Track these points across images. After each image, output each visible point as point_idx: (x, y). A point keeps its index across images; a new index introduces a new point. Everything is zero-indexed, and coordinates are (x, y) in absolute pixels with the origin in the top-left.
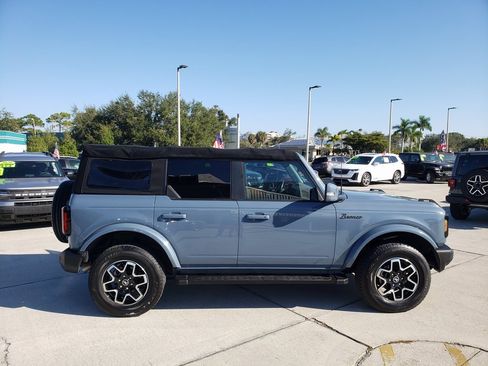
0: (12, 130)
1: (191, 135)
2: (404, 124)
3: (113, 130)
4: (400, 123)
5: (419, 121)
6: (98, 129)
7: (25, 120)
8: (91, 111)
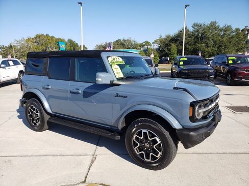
0: (137, 49)
1: (221, 46)
3: (177, 46)
6: (170, 46)
7: (144, 43)
8: (168, 37)
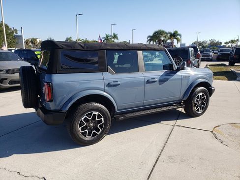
2: (107, 36)
4: (105, 36)
5: (113, 35)
